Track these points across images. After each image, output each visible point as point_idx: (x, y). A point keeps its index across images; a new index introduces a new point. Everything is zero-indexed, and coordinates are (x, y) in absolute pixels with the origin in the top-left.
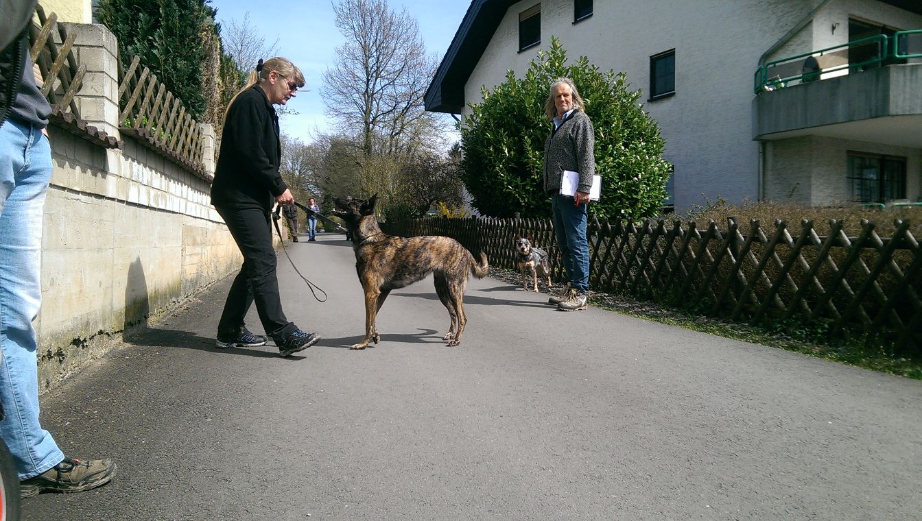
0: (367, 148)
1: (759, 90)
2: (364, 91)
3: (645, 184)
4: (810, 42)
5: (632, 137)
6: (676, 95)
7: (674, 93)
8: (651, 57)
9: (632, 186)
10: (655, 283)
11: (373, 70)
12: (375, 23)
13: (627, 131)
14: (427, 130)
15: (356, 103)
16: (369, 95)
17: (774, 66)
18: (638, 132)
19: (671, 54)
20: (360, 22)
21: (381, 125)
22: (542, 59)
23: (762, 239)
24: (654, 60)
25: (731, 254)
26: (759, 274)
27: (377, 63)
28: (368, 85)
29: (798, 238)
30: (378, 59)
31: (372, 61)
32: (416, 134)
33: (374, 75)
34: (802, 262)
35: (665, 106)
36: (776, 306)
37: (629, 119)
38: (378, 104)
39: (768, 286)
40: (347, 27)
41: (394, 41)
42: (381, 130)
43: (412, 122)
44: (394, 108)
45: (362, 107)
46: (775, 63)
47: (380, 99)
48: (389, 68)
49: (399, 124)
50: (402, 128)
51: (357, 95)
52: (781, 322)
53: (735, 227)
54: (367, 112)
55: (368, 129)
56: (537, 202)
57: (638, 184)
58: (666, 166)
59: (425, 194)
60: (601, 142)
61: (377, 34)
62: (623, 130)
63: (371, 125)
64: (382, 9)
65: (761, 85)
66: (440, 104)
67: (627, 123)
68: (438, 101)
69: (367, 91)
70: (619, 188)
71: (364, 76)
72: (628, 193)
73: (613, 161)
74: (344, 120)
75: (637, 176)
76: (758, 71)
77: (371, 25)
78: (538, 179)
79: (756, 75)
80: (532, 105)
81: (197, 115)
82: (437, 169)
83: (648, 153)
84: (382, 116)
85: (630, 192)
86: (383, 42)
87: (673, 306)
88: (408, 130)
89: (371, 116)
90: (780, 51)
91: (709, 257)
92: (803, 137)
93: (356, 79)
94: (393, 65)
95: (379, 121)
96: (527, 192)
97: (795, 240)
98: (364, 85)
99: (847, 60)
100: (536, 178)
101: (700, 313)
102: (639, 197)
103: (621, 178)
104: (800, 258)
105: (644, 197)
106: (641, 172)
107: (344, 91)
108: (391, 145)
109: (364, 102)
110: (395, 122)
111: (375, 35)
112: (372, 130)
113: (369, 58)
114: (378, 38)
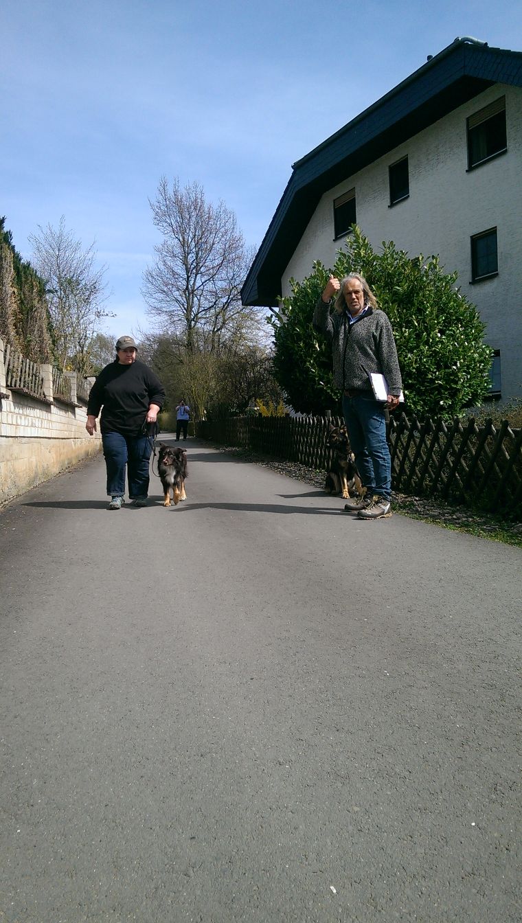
0: (190, 345)
2: (184, 288)
3: (464, 371)
5: (450, 323)
6: (500, 276)
7: (497, 274)
8: (471, 237)
9: (451, 375)
10: (467, 487)
11: (193, 266)
12: (193, 219)
13: (442, 317)
14: (249, 323)
15: (177, 301)
16: (189, 292)
18: (455, 318)
19: (492, 233)
20: (178, 219)
21: (203, 321)
24: (476, 240)
27: (196, 258)
28: (188, 281)
30: (197, 254)
31: (191, 258)
32: (239, 328)
33: (194, 271)
35: (488, 288)
37: (444, 304)
38: (199, 300)
40: (165, 224)
41: (213, 235)
42: (203, 326)
43: (233, 317)
44: (215, 304)
45: (183, 305)
47: (200, 296)
48: (210, 264)
49: (220, 320)
50: (224, 323)
51: (177, 293)
54: (189, 309)
55: (190, 326)
57: (456, 373)
58: (488, 352)
59: (243, 391)
60: (415, 331)
61: (195, 229)
62: (437, 317)
63: (193, 322)
64: (200, 204)
66: (257, 298)
67: (442, 309)
68: (255, 296)
69: (187, 288)
70: (437, 378)
71: (183, 273)
72: (446, 383)
73: (429, 350)
74: (166, 318)
75: (456, 365)
77: (189, 221)
83: (466, 339)
84: (203, 312)
85: (448, 381)
86: (201, 239)
88: (231, 324)
89: (192, 313)
93: (177, 276)
94: (213, 260)
95: (200, 318)
98: (184, 282)
101: (516, 518)
102: (459, 387)
103: (438, 368)
105: (465, 387)
106: (459, 360)
107: (165, 289)
108: (213, 341)
109: (185, 299)
110: (217, 318)
111: (193, 230)
112: (194, 326)
113: (188, 254)
114: (197, 234)
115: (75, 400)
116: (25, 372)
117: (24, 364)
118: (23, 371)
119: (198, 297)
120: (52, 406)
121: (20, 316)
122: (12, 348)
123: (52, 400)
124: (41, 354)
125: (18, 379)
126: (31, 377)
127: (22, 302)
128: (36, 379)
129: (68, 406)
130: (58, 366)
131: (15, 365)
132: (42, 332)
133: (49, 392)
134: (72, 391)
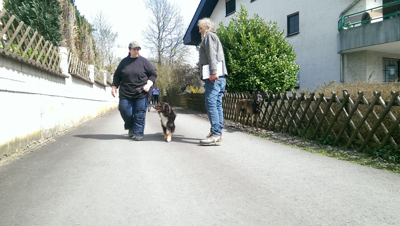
0: (159, 62)
1: (340, 29)
2: (158, 37)
3: (287, 75)
4: (365, 6)
5: (281, 52)
7: (299, 33)
8: (287, 16)
9: (281, 76)
10: (300, 127)
11: (161, 28)
12: (162, 7)
13: (278, 50)
14: (186, 54)
15: (154, 43)
16: (160, 39)
17: (348, 17)
18: (283, 51)
19: (297, 15)
20: (155, 6)
21: (166, 52)
22: (237, 16)
23: (365, 102)
24: (289, 17)
25: (345, 111)
26: (363, 123)
27: (163, 24)
28: (159, 34)
29: (388, 102)
31: (161, 24)
32: (181, 56)
33: (162, 30)
34: (391, 116)
35: (295, 38)
36: (374, 141)
37: (279, 44)
38: (164, 43)
39: (369, 130)
40: (149, 8)
41: (171, 14)
42: (166, 55)
43: (179, 51)
44: (171, 45)
45: (157, 45)
46: (348, 16)
47: (165, 41)
48: (169, 27)
49: (173, 52)
50: (175, 53)
51: (154, 39)
52: (378, 151)
53: (348, 96)
54: (159, 47)
55: (160, 54)
56: (235, 85)
57: (284, 75)
58: (297, 66)
59: (184, 82)
60: (266, 55)
62: (276, 49)
63: (161, 53)
65: (341, 27)
66: (190, 41)
67: (278, 46)
69: (159, 37)
70: (275, 77)
71: (157, 31)
72: (279, 80)
73: (272, 64)
74: (149, 50)
75: (283, 71)
76: (340, 21)
77: (160, 8)
78: (235, 73)
79: (339, 22)
80: (232, 38)
81: (57, 42)
82: (189, 71)
83: (288, 60)
84: (166, 48)
86: (165, 16)
87: (310, 139)
88: (178, 54)
89: (161, 48)
90: (350, 11)
91: (332, 113)
92: (362, 51)
93: (154, 32)
94: (171, 25)
95: (164, 51)
96: (230, 79)
97: (386, 103)
99: (382, 14)
100: (234, 73)
101: (327, 143)
102: (285, 81)
103: (276, 72)
104: (390, 113)
105: (287, 81)
106: (285, 69)
107: (149, 38)
108: (170, 61)
109: (158, 42)
110: (172, 51)
111: (162, 12)
112: (162, 54)
113: (160, 22)
114: (164, 13)
115: (105, 83)
116: (80, 67)
117: (79, 63)
118: (79, 66)
119: (164, 41)
120: (93, 85)
121: (78, 40)
122: (73, 55)
123: (94, 82)
124: (89, 60)
125: (76, 70)
126: (83, 70)
127: (80, 34)
128: (85, 71)
129: (102, 86)
130: (97, 66)
131: (75, 63)
132: (89, 49)
133: (92, 78)
134: (104, 79)
